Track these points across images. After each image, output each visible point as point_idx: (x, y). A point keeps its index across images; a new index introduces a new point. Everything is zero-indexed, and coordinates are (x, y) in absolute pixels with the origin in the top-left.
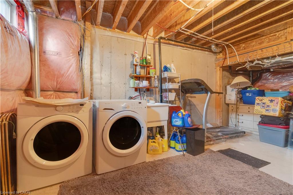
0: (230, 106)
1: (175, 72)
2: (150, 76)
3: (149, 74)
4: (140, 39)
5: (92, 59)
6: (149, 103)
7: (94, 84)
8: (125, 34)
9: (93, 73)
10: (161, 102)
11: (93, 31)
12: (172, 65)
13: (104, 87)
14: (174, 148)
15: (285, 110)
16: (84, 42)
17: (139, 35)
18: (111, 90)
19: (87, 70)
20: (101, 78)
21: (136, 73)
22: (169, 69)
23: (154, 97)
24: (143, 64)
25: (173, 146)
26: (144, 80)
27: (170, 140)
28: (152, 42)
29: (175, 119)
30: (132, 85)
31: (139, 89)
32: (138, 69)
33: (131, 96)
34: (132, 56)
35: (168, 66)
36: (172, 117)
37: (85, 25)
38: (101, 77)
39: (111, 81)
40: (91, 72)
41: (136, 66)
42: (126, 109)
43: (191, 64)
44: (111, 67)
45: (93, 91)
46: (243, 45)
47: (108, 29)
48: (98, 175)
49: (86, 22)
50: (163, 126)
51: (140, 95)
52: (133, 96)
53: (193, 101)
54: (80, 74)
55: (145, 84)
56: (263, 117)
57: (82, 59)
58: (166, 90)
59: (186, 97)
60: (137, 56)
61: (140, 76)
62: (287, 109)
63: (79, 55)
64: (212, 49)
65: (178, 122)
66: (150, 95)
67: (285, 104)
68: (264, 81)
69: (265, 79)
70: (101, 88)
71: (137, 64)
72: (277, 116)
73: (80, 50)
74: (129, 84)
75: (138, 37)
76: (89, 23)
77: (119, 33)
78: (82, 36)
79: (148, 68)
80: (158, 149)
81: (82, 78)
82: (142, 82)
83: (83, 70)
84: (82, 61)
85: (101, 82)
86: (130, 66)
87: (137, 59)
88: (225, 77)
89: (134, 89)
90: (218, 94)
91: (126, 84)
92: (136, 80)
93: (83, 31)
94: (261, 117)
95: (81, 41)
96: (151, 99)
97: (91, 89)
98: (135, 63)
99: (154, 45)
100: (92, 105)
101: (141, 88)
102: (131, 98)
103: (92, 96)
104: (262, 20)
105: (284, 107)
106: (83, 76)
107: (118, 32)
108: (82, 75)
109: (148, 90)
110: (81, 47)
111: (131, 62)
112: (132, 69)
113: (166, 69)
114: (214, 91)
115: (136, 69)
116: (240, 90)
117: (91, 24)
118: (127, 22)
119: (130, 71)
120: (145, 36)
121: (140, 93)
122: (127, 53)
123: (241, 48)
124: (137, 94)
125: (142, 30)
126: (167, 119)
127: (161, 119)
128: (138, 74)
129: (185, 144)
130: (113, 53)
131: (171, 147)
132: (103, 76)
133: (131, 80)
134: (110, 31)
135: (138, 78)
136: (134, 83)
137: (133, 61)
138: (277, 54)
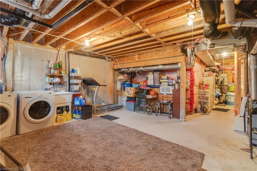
0: (119, 92)
1: (80, 73)
2: (61, 75)
3: (61, 74)
4: (55, 51)
5: (14, 63)
6: (61, 92)
7: (15, 81)
8: (43, 47)
9: (14, 73)
10: (69, 91)
11: (16, 45)
12: (78, 68)
13: (24, 83)
14: (75, 118)
15: (135, 94)
16: (7, 51)
17: (54, 48)
18: (30, 84)
19: (9, 71)
20: (22, 77)
21: (50, 73)
22: (75, 71)
23: (65, 88)
24: (56, 67)
25: (75, 117)
26: (57, 78)
27: (73, 113)
28: (64, 53)
29: (76, 101)
30: (47, 81)
31: (53, 83)
32: (52, 71)
33: (47, 88)
34: (48, 62)
35: (75, 69)
36: (74, 100)
37: (8, 40)
38: (21, 75)
39: (30, 78)
40: (13, 72)
41: (51, 68)
42: (41, 97)
43: (93, 67)
44: (30, 69)
45: (14, 85)
46: (122, 59)
47: (28, 43)
48: (20, 135)
49: (9, 38)
50: (68, 106)
51: (54, 87)
52: (48, 88)
53: (94, 90)
54: (3, 74)
55: (57, 80)
56: (128, 97)
57: (5, 63)
58: (72, 84)
59: (89, 87)
60: (51, 62)
61: (53, 75)
62: (136, 93)
63: (2, 60)
64: (106, 59)
65: (77, 103)
66: (62, 87)
67: (135, 91)
68: (137, 78)
69: (137, 77)
70: (21, 83)
71: (51, 67)
72: (131, 97)
73: (3, 57)
74: (45, 80)
75: (53, 50)
76: (12, 39)
77: (38, 46)
78: (5, 47)
79: (60, 70)
80: (64, 119)
81: (5, 76)
82: (55, 79)
83: (6, 71)
84: (4, 64)
85: (21, 79)
86: (46, 68)
87: (52, 64)
88: (117, 75)
89: (49, 83)
90: (104, 86)
91: (43, 80)
92: (50, 78)
93: (6, 44)
94: (127, 98)
95: (4, 51)
96: (62, 90)
97: (13, 84)
98: (50, 67)
99: (65, 55)
100: (17, 96)
101: (55, 83)
102: (46, 89)
103: (13, 89)
104: (123, 51)
105: (134, 92)
106: (6, 75)
107: (36, 46)
108: (4, 75)
109: (60, 84)
110: (4, 55)
111: (47, 65)
112: (48, 70)
113: (73, 71)
114: (101, 85)
115: (51, 70)
116: (123, 82)
117: (14, 39)
118: (44, 40)
119: (46, 71)
120: (59, 49)
121: (54, 86)
122: (43, 60)
123: (121, 60)
124: (52, 86)
125: (56, 45)
126: (71, 101)
127: (67, 102)
128: (52, 74)
129: (81, 115)
130: (32, 60)
131: (73, 118)
132: (23, 75)
133: (47, 77)
134: (30, 45)
135: (52, 76)
136: (49, 80)
137: (48, 65)
138: (125, 67)
